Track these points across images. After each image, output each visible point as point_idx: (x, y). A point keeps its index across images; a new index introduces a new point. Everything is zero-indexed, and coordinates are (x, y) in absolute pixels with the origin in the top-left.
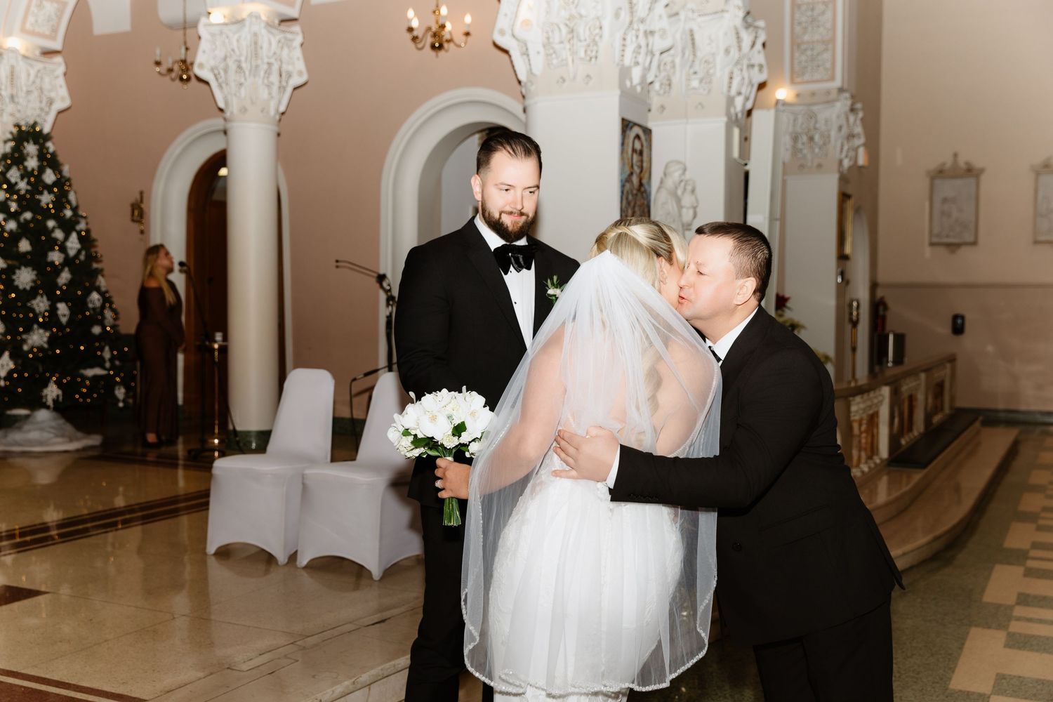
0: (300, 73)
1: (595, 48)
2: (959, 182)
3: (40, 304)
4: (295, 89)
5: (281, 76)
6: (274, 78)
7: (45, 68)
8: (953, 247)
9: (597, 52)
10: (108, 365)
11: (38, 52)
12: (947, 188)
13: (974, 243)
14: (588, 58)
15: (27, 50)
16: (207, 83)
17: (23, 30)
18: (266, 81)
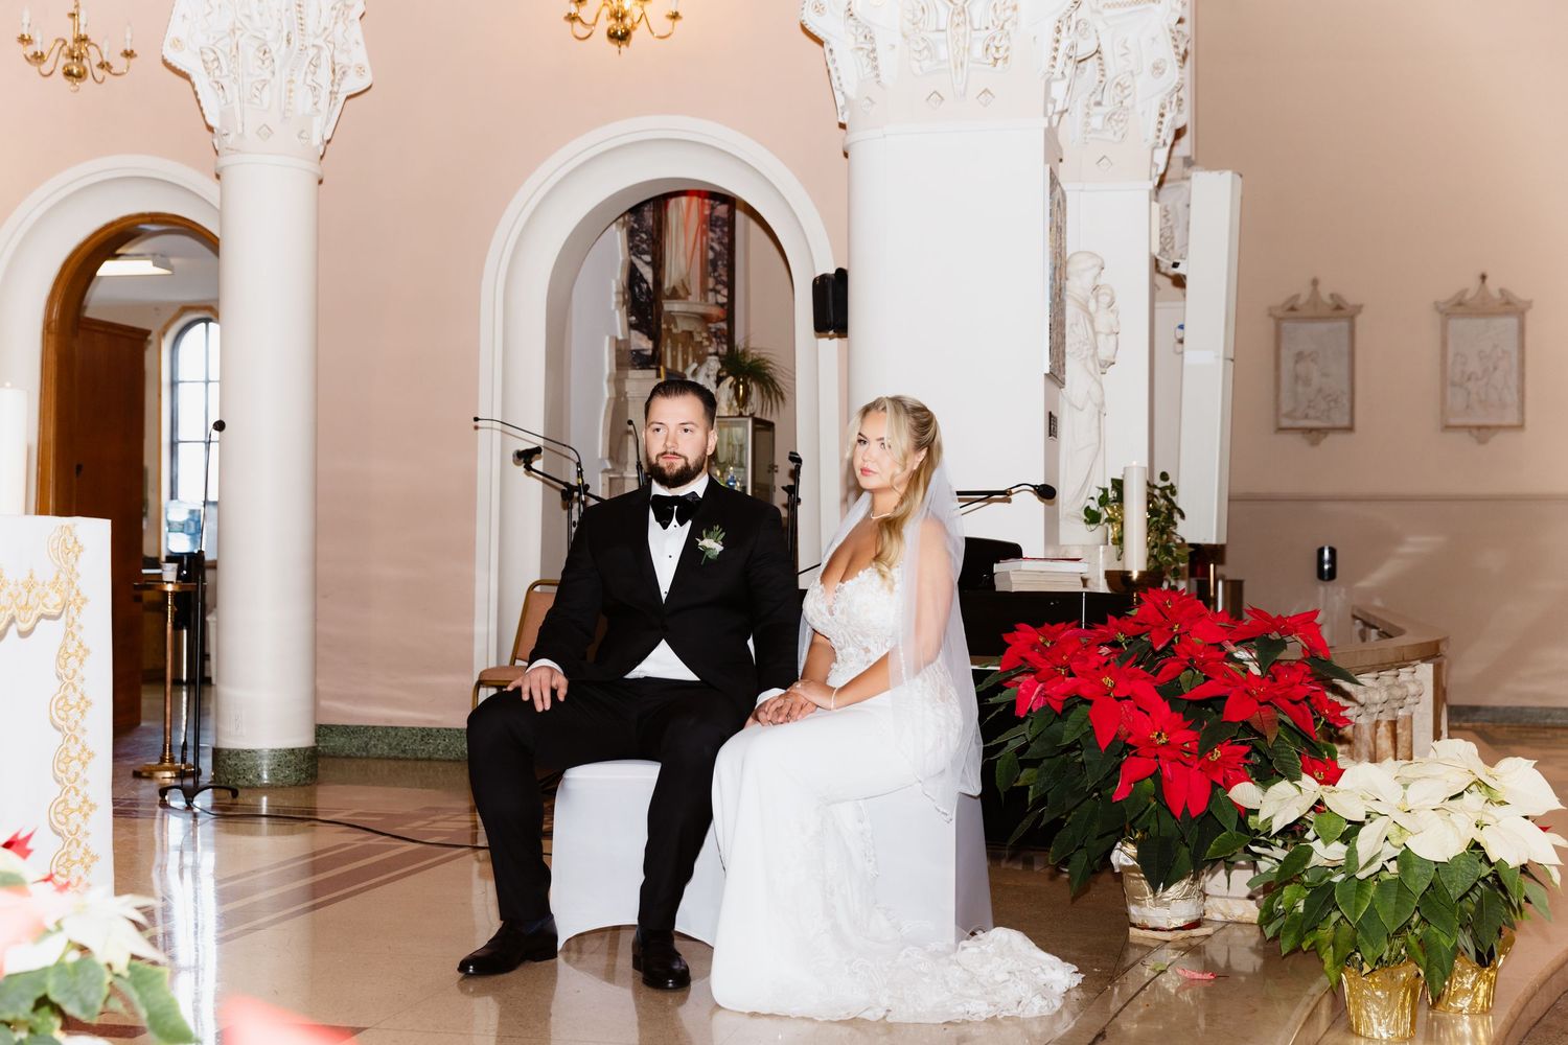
0: (360, 70)
1: (1004, 42)
2: (1322, 327)
4: (348, 98)
6: (324, 76)
8: (1315, 434)
9: (1007, 49)
12: (1304, 335)
13: (1350, 429)
14: (991, 60)
16: (186, 76)
18: (309, 77)
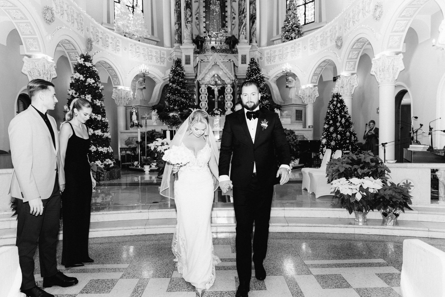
3: (334, 135)
4: (401, 72)
5: (393, 70)
7: (351, 78)
10: (350, 150)
11: (350, 75)
15: (347, 75)
16: (374, 76)
17: (345, 70)
